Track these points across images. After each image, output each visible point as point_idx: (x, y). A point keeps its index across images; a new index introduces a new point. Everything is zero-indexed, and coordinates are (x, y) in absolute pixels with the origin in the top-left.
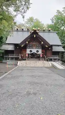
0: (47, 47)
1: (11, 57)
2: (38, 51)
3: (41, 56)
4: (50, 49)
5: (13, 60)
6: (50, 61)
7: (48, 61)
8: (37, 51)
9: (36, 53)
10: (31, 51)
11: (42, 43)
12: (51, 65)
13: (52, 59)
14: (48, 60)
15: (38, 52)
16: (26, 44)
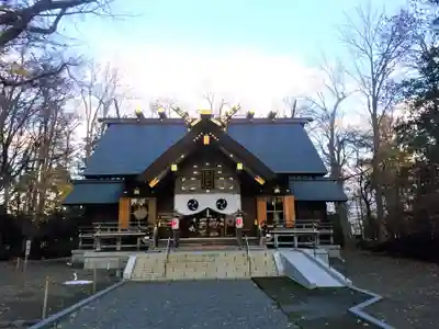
0: (262, 182)
1: (104, 234)
3: (240, 225)
4: (277, 191)
5: (114, 250)
6: (280, 246)
7: (270, 247)
8: (221, 201)
9: (215, 209)
11: (240, 166)
12: (281, 268)
13: (291, 239)
14: (273, 240)
15: (225, 206)
16: (171, 173)
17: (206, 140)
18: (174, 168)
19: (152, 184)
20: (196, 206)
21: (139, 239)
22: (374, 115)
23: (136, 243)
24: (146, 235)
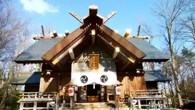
0: (133, 61)
1: (26, 100)
4: (138, 72)
6: (142, 108)
9: (100, 83)
10: (84, 79)
11: (117, 50)
14: (137, 104)
16: (68, 55)
17: (93, 33)
18: (70, 50)
19: (55, 62)
20: (86, 80)
21: (48, 104)
23: (46, 106)
24: (53, 101)
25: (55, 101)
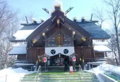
0: (85, 40)
2: (66, 51)
10: (53, 52)
11: (74, 33)
17: (58, 22)
19: (34, 42)
20: (55, 52)
21: (31, 67)
22: (115, 25)
23: (30, 69)
24: (35, 65)
25: (36, 65)
